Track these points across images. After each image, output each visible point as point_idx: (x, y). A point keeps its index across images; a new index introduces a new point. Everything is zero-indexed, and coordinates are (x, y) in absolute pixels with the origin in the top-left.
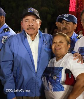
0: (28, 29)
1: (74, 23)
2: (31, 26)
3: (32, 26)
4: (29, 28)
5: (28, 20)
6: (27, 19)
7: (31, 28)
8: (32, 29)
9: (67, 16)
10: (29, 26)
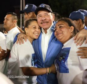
3: (45, 20)
6: (39, 15)
7: (44, 22)
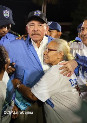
0: (32, 35)
1: (58, 31)
2: (36, 31)
4: (34, 34)
5: (33, 24)
9: (50, 24)
10: (34, 31)
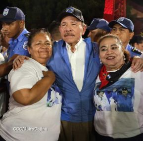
2: (69, 31)
5: (65, 23)
7: (68, 35)
8: (70, 36)
